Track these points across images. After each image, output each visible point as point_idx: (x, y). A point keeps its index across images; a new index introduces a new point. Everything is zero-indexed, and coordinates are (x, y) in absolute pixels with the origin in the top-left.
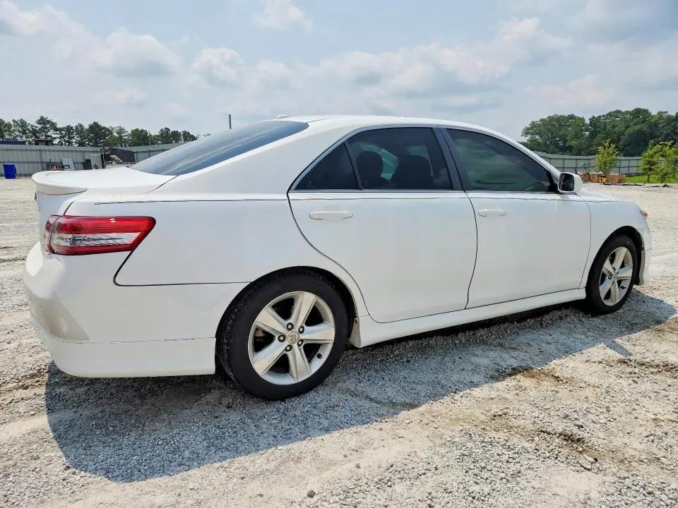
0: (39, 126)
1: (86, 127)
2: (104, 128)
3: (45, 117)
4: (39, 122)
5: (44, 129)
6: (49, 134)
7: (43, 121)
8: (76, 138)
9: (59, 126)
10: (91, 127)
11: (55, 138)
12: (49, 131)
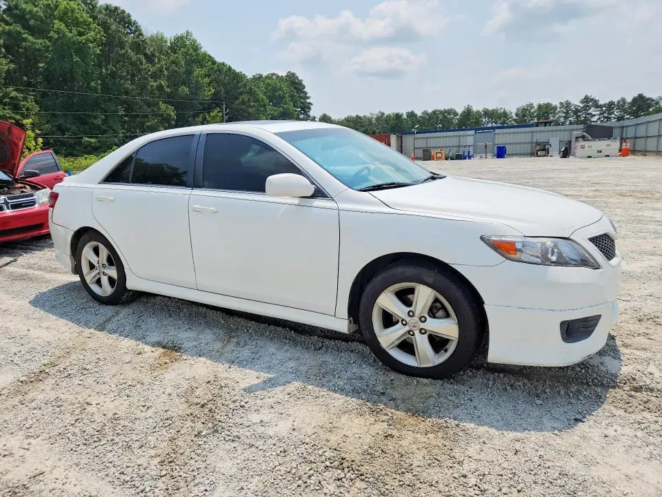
0: (582, 105)
1: (629, 100)
2: (649, 99)
3: (589, 95)
4: (582, 102)
5: (586, 108)
6: (590, 111)
7: (587, 100)
8: (616, 113)
9: (601, 103)
10: (635, 100)
11: (595, 115)
12: (590, 109)
